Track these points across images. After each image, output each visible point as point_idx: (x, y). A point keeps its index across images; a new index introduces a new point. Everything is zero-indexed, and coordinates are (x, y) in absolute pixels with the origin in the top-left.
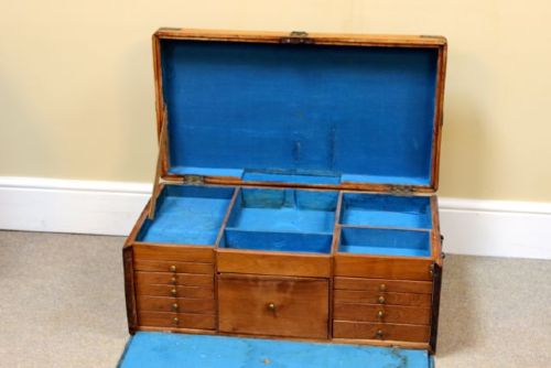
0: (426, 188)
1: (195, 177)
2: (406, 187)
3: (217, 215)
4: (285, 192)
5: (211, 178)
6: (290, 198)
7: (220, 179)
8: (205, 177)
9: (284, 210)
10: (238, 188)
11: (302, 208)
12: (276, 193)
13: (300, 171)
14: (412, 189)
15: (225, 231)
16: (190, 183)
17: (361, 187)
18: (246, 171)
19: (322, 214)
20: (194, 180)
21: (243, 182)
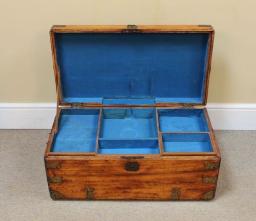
0: (200, 104)
1: (77, 104)
2: (190, 104)
3: (91, 126)
4: (126, 110)
5: (86, 104)
6: (129, 113)
7: (91, 104)
8: (82, 104)
9: (126, 119)
10: (101, 109)
11: (136, 117)
12: (121, 110)
13: (133, 97)
14: (193, 105)
15: (99, 141)
16: (75, 108)
17: (166, 105)
18: (104, 98)
19: (146, 121)
20: (77, 106)
21: (103, 105)
